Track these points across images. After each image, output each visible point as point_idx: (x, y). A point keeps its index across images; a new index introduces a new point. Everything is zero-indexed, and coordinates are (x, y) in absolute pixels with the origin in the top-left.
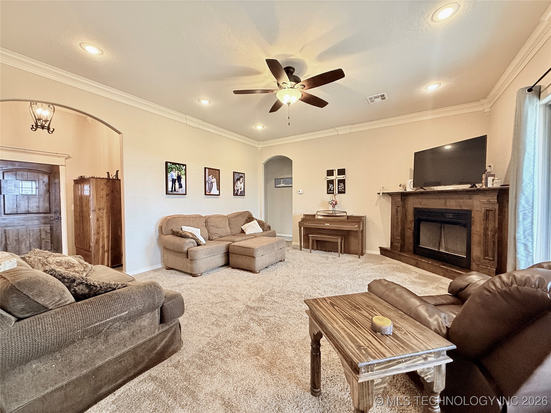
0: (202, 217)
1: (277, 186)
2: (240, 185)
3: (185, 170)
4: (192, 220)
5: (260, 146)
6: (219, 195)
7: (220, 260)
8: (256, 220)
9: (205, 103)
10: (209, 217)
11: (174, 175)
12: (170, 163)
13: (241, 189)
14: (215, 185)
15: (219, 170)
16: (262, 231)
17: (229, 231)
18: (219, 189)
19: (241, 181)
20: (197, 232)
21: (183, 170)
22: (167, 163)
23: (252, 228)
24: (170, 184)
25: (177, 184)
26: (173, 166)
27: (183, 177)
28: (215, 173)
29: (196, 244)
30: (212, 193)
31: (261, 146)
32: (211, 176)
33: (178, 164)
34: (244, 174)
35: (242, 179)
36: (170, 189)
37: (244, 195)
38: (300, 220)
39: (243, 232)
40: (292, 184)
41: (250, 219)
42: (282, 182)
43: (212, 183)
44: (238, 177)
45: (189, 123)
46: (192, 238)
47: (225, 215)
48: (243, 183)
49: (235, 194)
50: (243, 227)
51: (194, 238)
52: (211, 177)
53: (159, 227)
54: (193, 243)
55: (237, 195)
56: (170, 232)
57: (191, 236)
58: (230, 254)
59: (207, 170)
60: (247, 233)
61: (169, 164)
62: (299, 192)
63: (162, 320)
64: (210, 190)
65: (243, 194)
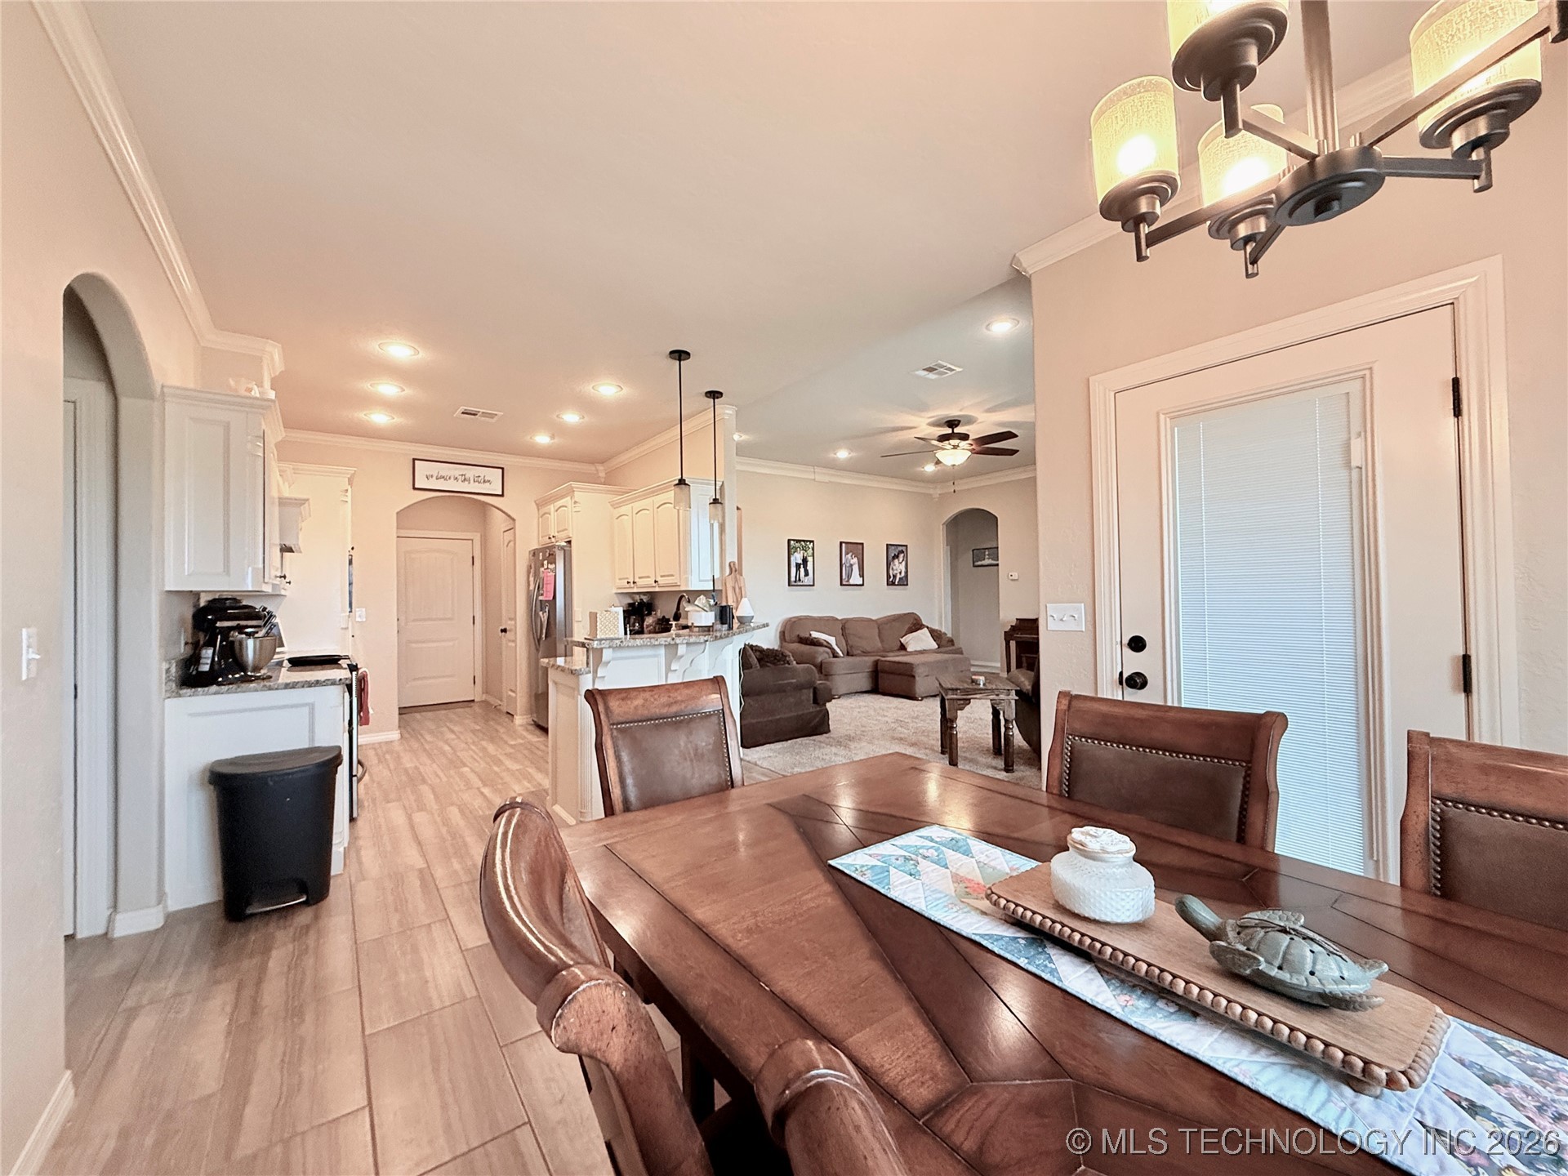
0: (837, 619)
1: (977, 564)
2: (898, 567)
3: (813, 549)
4: (826, 623)
5: (936, 492)
6: (863, 585)
7: (864, 682)
8: (928, 628)
9: (843, 454)
10: (847, 620)
11: (797, 557)
12: (794, 540)
13: (900, 573)
14: (856, 568)
15: (862, 544)
16: (937, 647)
17: (880, 645)
18: (862, 575)
19: (901, 560)
20: (832, 640)
21: (811, 550)
22: (789, 541)
23: (920, 641)
24: (793, 570)
25: (802, 570)
26: (798, 545)
27: (810, 559)
28: (856, 549)
29: (831, 655)
30: (851, 582)
31: (939, 491)
32: (850, 554)
33: (804, 541)
34: (906, 546)
35: (902, 555)
36: (793, 579)
37: (907, 585)
38: (1008, 628)
39: (903, 647)
40: (998, 560)
41: (917, 625)
42: (987, 557)
43: (851, 565)
44: (896, 552)
45: (818, 478)
46: (826, 647)
47: (874, 618)
48: (904, 563)
49: (891, 583)
50: (902, 640)
51: (829, 646)
52: (849, 556)
53: (780, 632)
54: (828, 653)
55: (893, 584)
56: (795, 639)
57: (825, 643)
58: (880, 675)
59: (844, 545)
60: (909, 650)
61: (792, 542)
62: (1011, 578)
63: (815, 701)
64: (849, 576)
65: (904, 582)
